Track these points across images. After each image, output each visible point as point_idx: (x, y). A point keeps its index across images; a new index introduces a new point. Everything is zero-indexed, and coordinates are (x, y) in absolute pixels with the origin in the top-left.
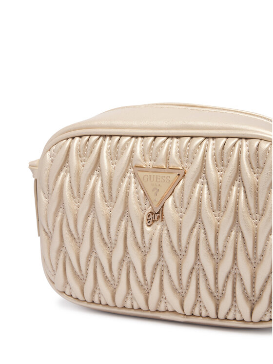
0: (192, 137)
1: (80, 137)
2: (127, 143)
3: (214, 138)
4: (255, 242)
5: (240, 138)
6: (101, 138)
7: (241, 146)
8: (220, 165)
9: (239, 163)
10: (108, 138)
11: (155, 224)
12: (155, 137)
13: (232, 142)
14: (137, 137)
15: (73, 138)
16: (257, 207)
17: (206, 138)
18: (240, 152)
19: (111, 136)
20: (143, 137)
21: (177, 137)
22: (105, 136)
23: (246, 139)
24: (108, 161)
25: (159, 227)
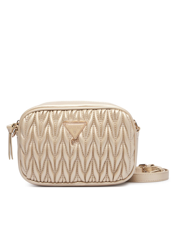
0: (87, 110)
1: (39, 111)
2: (60, 113)
3: (96, 109)
4: (116, 148)
5: (107, 109)
6: (49, 111)
7: (107, 112)
8: (100, 119)
9: (108, 118)
10: (51, 111)
11: (75, 144)
12: (72, 110)
13: (103, 111)
14: (64, 110)
15: (36, 112)
16: (116, 134)
17: (93, 110)
18: (108, 114)
19: (53, 111)
20: (67, 110)
21: (81, 110)
22: (50, 111)
23: (109, 109)
24: (53, 120)
25: (76, 145)
